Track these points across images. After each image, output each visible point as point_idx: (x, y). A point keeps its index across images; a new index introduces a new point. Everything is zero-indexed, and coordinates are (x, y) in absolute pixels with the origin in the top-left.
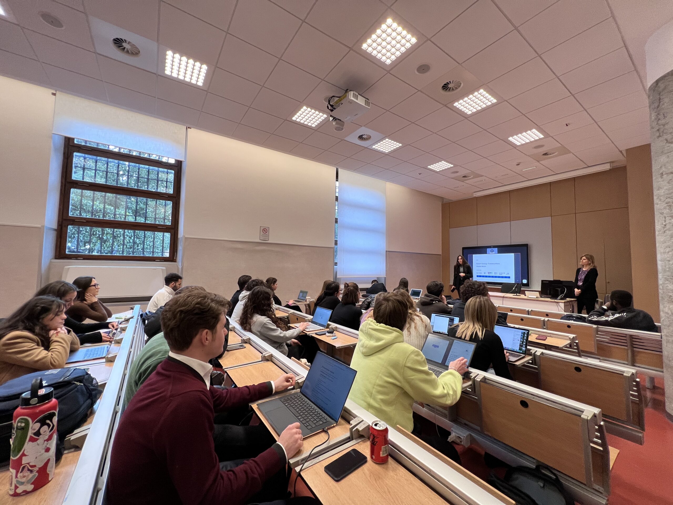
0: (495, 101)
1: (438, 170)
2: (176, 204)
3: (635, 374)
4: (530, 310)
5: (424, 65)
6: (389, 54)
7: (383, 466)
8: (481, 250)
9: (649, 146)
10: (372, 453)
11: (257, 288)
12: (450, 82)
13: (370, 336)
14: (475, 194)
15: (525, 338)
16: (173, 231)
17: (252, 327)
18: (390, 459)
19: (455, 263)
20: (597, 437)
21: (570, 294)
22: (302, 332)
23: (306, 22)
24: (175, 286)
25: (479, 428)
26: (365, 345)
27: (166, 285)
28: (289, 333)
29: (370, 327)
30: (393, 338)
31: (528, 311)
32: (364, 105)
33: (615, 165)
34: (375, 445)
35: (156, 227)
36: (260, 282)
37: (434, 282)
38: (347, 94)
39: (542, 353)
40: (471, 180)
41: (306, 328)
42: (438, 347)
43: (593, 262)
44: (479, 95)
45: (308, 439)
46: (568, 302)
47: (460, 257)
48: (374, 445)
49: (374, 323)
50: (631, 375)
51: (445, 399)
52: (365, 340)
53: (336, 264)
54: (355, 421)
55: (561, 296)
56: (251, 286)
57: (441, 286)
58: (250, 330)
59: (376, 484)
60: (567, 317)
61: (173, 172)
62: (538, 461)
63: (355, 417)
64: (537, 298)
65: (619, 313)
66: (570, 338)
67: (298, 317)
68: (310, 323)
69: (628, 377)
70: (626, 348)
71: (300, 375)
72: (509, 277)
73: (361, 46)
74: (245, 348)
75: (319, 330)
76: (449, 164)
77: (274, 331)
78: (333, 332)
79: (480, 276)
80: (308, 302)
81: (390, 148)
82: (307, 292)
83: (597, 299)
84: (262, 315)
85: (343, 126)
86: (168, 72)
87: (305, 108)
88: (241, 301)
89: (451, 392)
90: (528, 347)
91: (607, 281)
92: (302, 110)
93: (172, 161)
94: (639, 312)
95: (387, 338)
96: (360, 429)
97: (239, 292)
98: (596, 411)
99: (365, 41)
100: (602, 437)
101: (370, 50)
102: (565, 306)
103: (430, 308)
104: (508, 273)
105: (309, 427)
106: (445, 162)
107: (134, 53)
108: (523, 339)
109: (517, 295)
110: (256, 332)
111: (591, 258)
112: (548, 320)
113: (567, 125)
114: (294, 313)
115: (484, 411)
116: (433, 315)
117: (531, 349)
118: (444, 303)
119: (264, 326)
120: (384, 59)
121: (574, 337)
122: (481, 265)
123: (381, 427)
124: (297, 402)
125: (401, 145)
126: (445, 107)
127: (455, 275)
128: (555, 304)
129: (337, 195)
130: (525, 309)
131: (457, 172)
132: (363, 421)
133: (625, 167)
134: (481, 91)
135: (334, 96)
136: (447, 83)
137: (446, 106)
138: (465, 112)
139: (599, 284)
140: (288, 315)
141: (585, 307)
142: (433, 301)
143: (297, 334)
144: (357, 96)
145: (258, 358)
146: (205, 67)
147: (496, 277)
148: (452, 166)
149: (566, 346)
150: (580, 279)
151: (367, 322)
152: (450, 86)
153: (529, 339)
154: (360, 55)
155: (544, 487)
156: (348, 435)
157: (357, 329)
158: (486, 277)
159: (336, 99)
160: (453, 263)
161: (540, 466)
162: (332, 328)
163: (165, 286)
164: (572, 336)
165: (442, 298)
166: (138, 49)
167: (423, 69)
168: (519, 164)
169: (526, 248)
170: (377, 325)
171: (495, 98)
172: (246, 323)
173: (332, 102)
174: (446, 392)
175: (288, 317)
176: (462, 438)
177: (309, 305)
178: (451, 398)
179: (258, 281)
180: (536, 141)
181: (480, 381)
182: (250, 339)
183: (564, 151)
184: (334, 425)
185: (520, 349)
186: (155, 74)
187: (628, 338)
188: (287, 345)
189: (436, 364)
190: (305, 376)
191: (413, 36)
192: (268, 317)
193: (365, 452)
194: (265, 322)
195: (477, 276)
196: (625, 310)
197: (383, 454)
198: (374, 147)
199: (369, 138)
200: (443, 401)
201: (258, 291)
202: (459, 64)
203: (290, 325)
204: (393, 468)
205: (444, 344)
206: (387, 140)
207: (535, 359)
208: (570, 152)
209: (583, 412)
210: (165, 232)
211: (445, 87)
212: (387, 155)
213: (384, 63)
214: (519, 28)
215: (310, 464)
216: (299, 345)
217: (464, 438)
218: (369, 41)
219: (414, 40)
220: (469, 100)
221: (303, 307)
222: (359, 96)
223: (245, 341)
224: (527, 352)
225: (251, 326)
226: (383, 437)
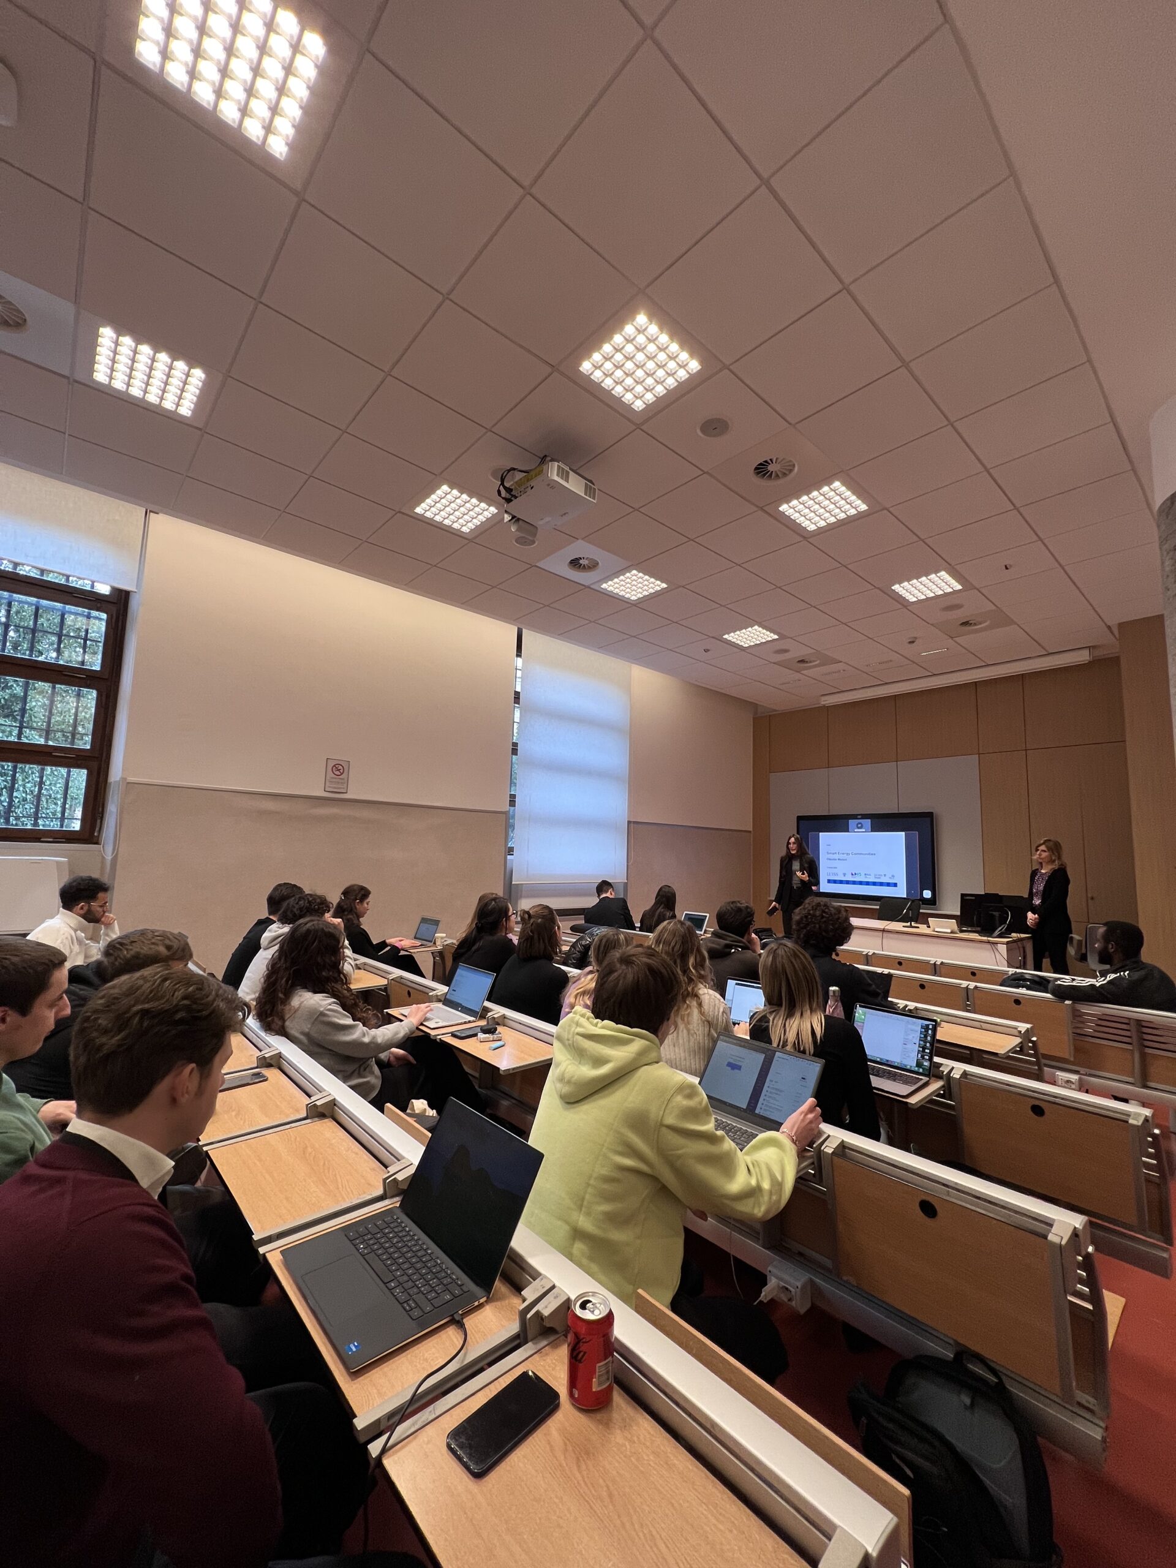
0: (863, 507)
1: (747, 645)
2: (108, 697)
3: (1150, 1120)
4: (938, 963)
5: (719, 420)
6: (639, 389)
7: (599, 1416)
8: (837, 823)
9: (1160, 618)
10: (573, 1381)
11: (307, 923)
12: (771, 460)
13: (580, 1054)
14: (823, 698)
15: (929, 1038)
16: (95, 765)
17: (287, 1023)
18: (618, 1398)
19: (783, 853)
20: (1081, 1281)
21: (1019, 925)
22: (417, 1028)
23: (451, 300)
24: (89, 911)
25: (828, 1263)
26: (567, 1076)
27: (64, 907)
28: (384, 1033)
29: (580, 1030)
30: (633, 1055)
31: (935, 964)
32: (583, 495)
33: (1099, 653)
34: (580, 1361)
35: (49, 754)
36: (318, 900)
37: (733, 902)
38: (545, 467)
39: (965, 1074)
40: (814, 669)
41: (426, 1019)
42: (739, 1068)
43: (1059, 858)
44: (832, 493)
45: (411, 1350)
46: (1014, 941)
47: (793, 840)
48: (576, 1360)
49: (588, 1019)
50: (1143, 1123)
51: (751, 1201)
52: (568, 1062)
53: (510, 851)
54: (536, 1290)
55: (1000, 928)
56: (295, 910)
57: (749, 913)
58: (283, 1032)
59: (578, 1475)
60: (1015, 980)
61: (104, 616)
62: (957, 1343)
63: (535, 1275)
64: (952, 932)
65: (1115, 972)
66: (1020, 1032)
67: (411, 990)
68: (440, 1005)
69: (1138, 1126)
70: (1130, 1047)
71: (404, 1158)
72: (895, 885)
73: (580, 365)
74: (266, 1080)
75: (461, 1024)
76: (768, 633)
77: (346, 1032)
78: (496, 1029)
79: (835, 882)
80: (439, 948)
81: (640, 590)
82: (436, 923)
83: (1071, 935)
84: (315, 992)
85: (535, 535)
86: (100, 375)
87: (445, 488)
88: (265, 949)
89: (766, 1185)
90: (936, 1059)
91: (1090, 895)
92: (439, 492)
93: (104, 589)
94: (1152, 969)
95: (620, 1055)
96: (546, 1313)
97: (263, 924)
98: (1077, 1221)
99: (588, 355)
100: (1092, 1281)
101: (597, 375)
102: (1008, 951)
103: (726, 964)
104: (893, 876)
105: (416, 1313)
106: (760, 629)
107: (11, 322)
108: (925, 1042)
109: (911, 926)
110: (297, 1035)
111: (1055, 848)
112: (976, 987)
113: (1007, 568)
114: (401, 978)
115: (841, 1226)
116: (731, 983)
117: (942, 1064)
118: (754, 951)
119: (319, 1017)
120: (628, 397)
121: (1028, 1030)
122: (836, 856)
123: (597, 1312)
124: (390, 1239)
125: (664, 585)
126: (760, 512)
127: (781, 877)
128: (988, 946)
129: (518, 689)
130: (929, 959)
131: (786, 651)
132: (554, 1287)
133: (1118, 658)
134: (837, 484)
135: (514, 469)
136: (766, 462)
137: (762, 509)
138: (803, 525)
139: (1074, 904)
140: (385, 982)
141: (1047, 954)
142: (730, 947)
143: (404, 1036)
144: (568, 473)
145: (297, 1111)
146: (198, 374)
147: (868, 883)
148: (776, 637)
149: (1013, 1050)
150: (1037, 892)
151: (573, 1018)
152: (771, 468)
153: (938, 1037)
154: (575, 383)
155: (972, 1405)
156: (514, 1328)
157: (555, 1021)
158: (848, 882)
159: (519, 476)
160: (777, 853)
161: (963, 1354)
162: (494, 1018)
163: (61, 909)
164: (1023, 1027)
165: (751, 941)
166: (24, 315)
167: (715, 427)
168: (913, 642)
169: (928, 819)
170: (596, 1025)
171: (864, 502)
172: (271, 1015)
173: (509, 482)
174: (753, 1182)
175: (385, 989)
176: (791, 1289)
177: (441, 954)
178: (766, 1198)
179: (314, 899)
180: (946, 595)
181: (833, 1153)
182: (279, 1056)
183: (1001, 619)
184: (482, 1301)
185: (919, 1065)
186: (68, 378)
187: (1133, 1027)
188: (380, 1064)
189: (735, 1111)
190: (416, 1162)
191: (692, 355)
192: (334, 996)
193: (555, 1378)
194: (322, 1009)
195: (829, 881)
196: (1126, 965)
197: (600, 1384)
198: (604, 586)
199: (593, 566)
200: (745, 1207)
201: (308, 931)
202: (790, 424)
203: (390, 1011)
204: (624, 1420)
205: (753, 1060)
206: (634, 572)
207: (948, 1089)
208: (1013, 622)
209: (1051, 1226)
210: (74, 767)
211: (762, 470)
212: (635, 605)
213: (628, 407)
214: (911, 364)
215: (410, 1428)
216: (409, 1063)
217: (798, 1290)
218: (597, 357)
219: (694, 365)
220: (812, 502)
221: (425, 961)
222: (571, 472)
223: (268, 1061)
224: (934, 1072)
225: (284, 1021)
226: (602, 1339)
